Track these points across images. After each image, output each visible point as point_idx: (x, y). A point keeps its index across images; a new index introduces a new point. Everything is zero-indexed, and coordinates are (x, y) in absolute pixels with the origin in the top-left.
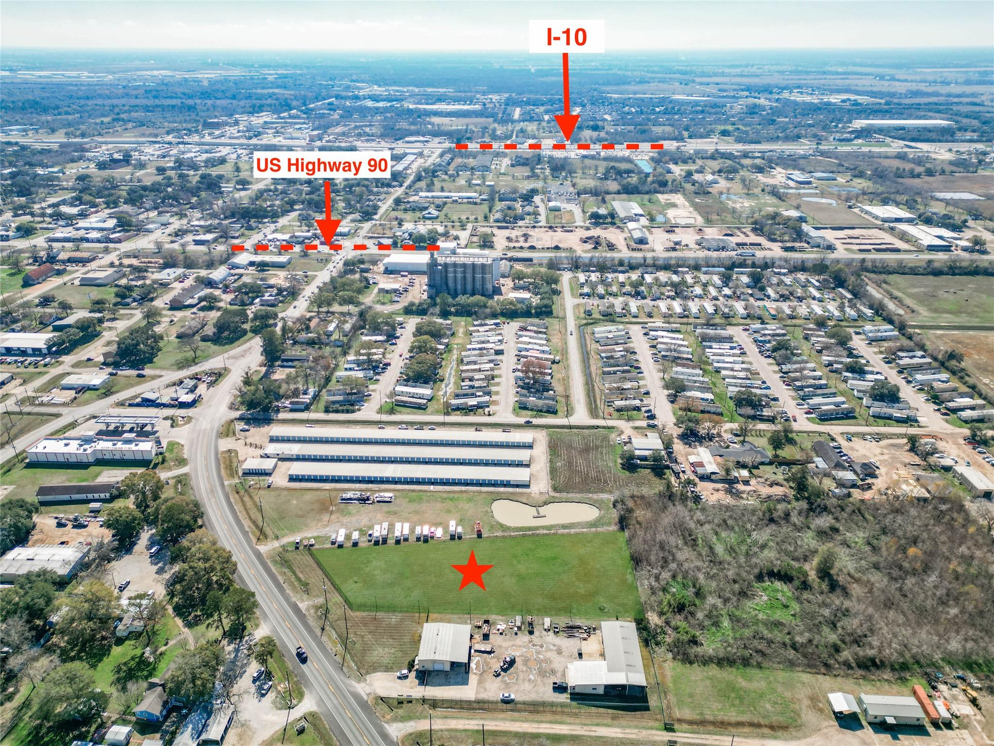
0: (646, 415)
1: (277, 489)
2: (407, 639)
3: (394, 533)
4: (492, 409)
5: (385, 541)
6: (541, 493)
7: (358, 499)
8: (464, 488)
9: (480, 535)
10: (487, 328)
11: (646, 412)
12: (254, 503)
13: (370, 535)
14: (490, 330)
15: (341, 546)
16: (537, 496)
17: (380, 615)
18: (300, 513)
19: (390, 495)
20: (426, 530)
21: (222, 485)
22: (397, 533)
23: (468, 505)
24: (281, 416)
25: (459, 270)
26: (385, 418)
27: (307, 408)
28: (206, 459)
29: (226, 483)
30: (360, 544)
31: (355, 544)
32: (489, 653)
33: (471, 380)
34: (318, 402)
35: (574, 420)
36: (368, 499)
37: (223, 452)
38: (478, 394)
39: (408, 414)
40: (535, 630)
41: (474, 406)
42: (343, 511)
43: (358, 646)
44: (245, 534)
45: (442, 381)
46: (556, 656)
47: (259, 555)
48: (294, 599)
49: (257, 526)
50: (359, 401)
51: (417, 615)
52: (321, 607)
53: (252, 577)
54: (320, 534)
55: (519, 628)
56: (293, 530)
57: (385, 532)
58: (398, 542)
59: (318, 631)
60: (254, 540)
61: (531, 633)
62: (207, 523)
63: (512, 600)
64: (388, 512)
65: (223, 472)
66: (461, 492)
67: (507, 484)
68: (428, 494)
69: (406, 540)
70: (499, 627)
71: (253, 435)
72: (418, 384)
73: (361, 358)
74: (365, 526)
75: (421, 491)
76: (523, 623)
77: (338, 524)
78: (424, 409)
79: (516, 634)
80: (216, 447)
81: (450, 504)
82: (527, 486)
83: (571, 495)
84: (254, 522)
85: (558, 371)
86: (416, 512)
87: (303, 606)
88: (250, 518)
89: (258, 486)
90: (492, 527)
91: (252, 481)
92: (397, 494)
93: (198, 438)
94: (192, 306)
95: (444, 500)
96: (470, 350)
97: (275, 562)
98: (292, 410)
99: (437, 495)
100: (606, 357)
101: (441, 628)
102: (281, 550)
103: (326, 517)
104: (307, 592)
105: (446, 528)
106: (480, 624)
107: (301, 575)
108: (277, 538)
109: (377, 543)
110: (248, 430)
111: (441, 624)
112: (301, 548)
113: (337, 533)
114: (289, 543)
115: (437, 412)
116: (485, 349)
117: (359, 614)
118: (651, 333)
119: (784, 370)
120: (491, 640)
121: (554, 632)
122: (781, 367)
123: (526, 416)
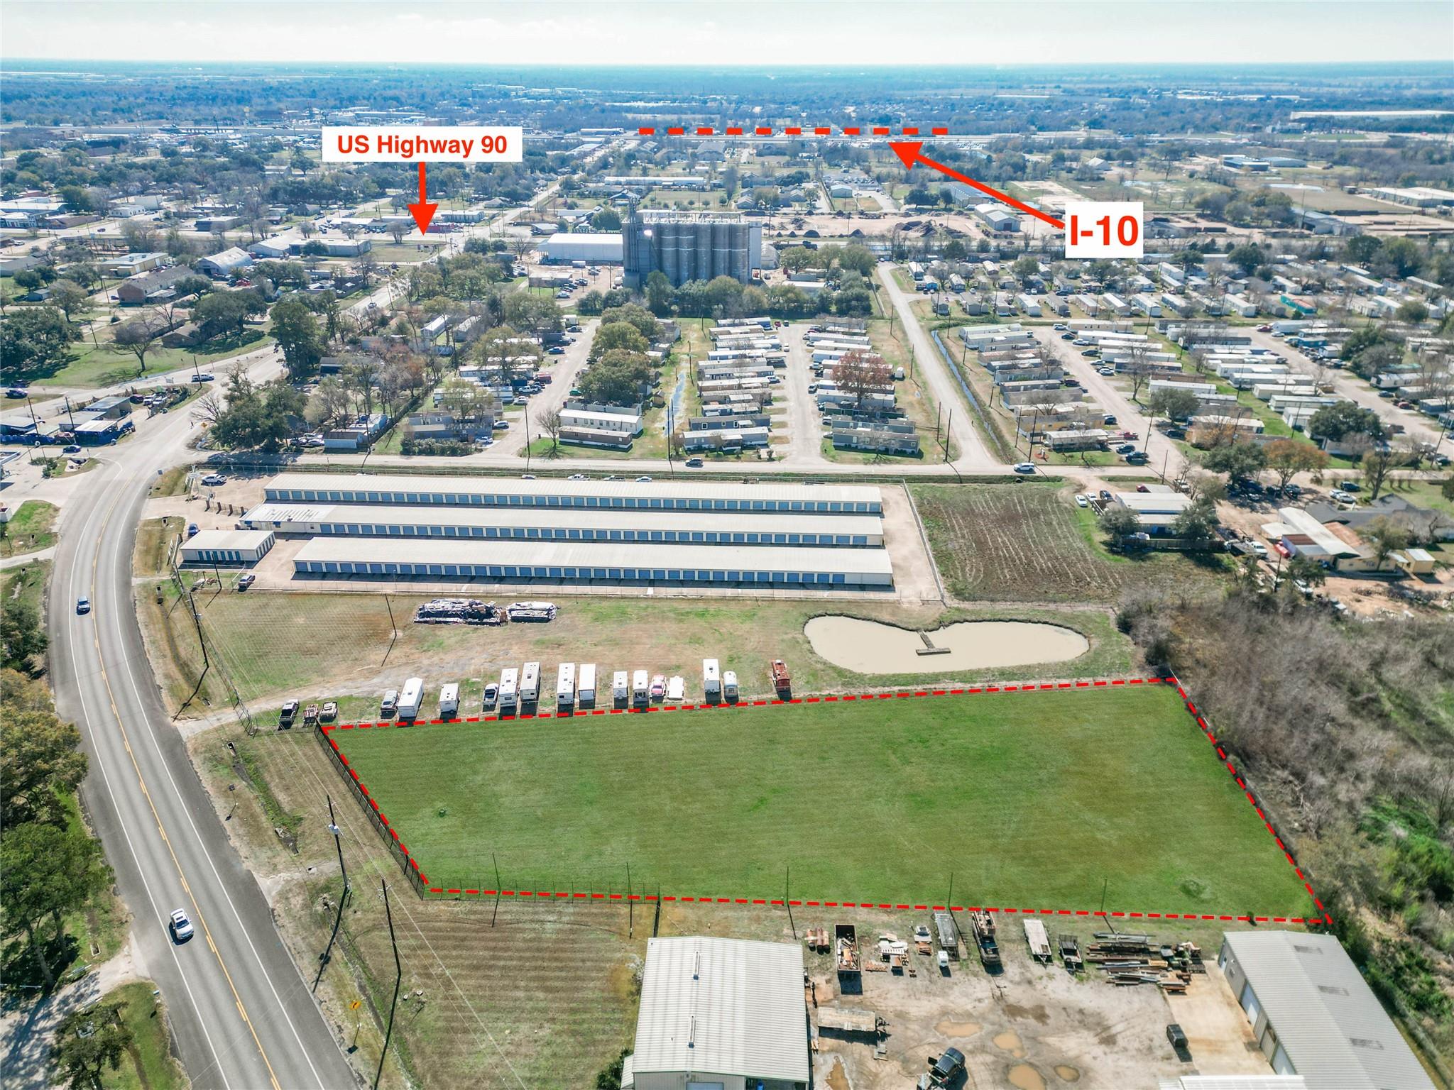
0: (1124, 456)
1: (263, 593)
2: (592, 990)
3: (554, 688)
4: (776, 449)
5: (530, 707)
6: (924, 602)
7: (464, 615)
8: (728, 592)
9: (784, 693)
10: (746, 329)
11: (1121, 451)
12: (197, 623)
13: (490, 694)
14: (752, 331)
15: (407, 721)
16: (917, 607)
17: (510, 909)
18: (311, 644)
19: (547, 605)
20: (641, 680)
21: (126, 585)
22: (564, 688)
23: (747, 626)
24: (303, 459)
25: (686, 238)
26: (536, 463)
27: (363, 446)
28: (102, 535)
29: (136, 581)
30: (462, 716)
31: (449, 716)
32: (872, 1038)
33: (724, 400)
34: (390, 437)
35: (963, 467)
36: (489, 613)
37: (149, 523)
38: (741, 423)
39: (589, 457)
40: (1003, 957)
41: (735, 443)
42: (422, 640)
43: (430, 1016)
44: (150, 690)
45: (662, 405)
46: (1099, 1050)
47: (173, 745)
48: (248, 865)
49: (188, 675)
50: (480, 436)
51: (624, 910)
52: (326, 889)
53: (137, 799)
54: (355, 693)
55: (953, 953)
57: (529, 685)
58: (565, 709)
59: (306, 968)
60: (171, 706)
61: (994, 968)
62: (55, 669)
63: (910, 862)
64: (538, 642)
65: (136, 559)
66: (723, 599)
67: (836, 582)
68: (643, 604)
69: (588, 704)
70: (885, 947)
71: (231, 491)
72: (611, 406)
73: (489, 368)
74: (478, 673)
75: (623, 598)
76: (959, 934)
77: (409, 669)
78: (626, 450)
79: (945, 971)
80: (136, 512)
81: (697, 625)
82: (889, 587)
83: (1000, 607)
84: (183, 666)
85: (905, 392)
86: (614, 643)
87: (268, 885)
88: (176, 657)
89: (215, 587)
90: (815, 674)
91: (202, 576)
92: (562, 603)
93: (97, 496)
94: (162, 301)
95: (681, 616)
96: (714, 358)
97: (215, 761)
98: (329, 451)
99: (664, 606)
100: (1001, 368)
101: (706, 955)
102: (240, 730)
103: (376, 654)
104: (291, 843)
105: (693, 676)
106: (825, 938)
107: (282, 797)
108: (236, 702)
109: (508, 712)
110: (220, 483)
111: (706, 941)
112: (299, 724)
113: (401, 687)
114: (267, 713)
115: (654, 455)
116: (745, 356)
117: (441, 908)
118: (1081, 333)
119: (1382, 385)
120: (867, 994)
121: (1068, 964)
122: (1374, 380)
123: (855, 461)
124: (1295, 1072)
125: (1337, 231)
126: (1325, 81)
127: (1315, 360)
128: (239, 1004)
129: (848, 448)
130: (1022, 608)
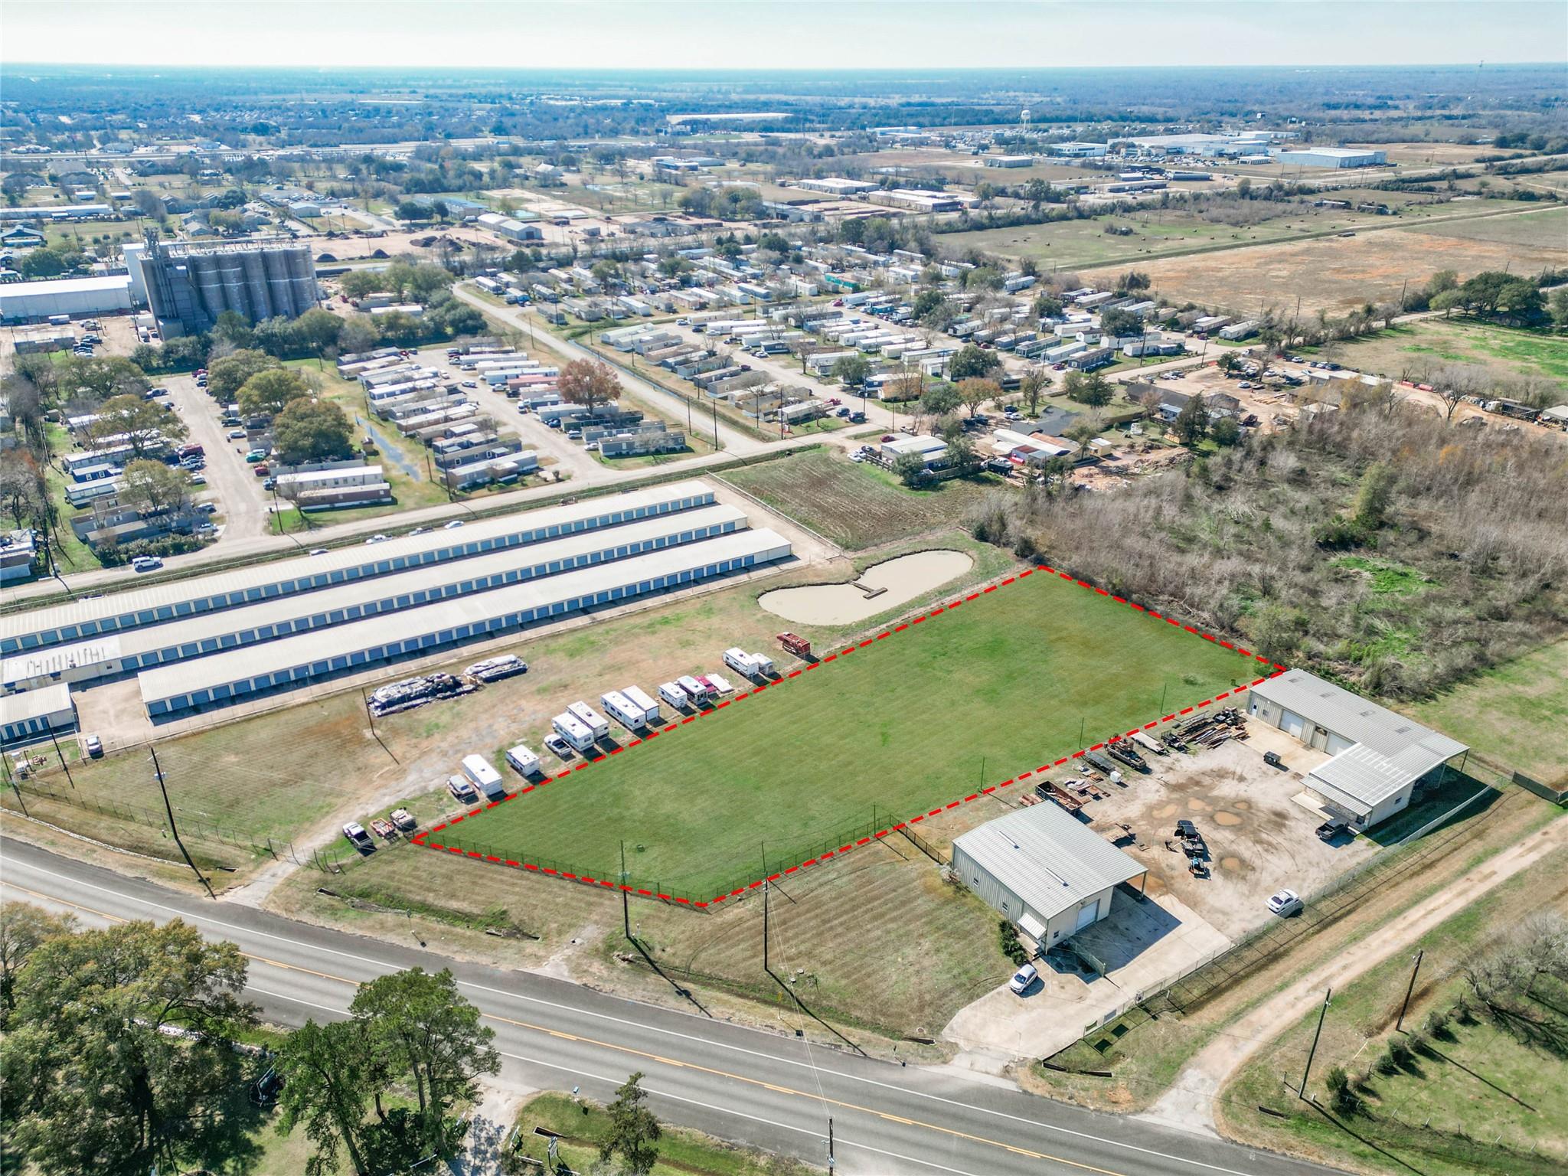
0: (847, 418)
1: (131, 750)
4: (554, 470)
5: (606, 743)
6: (830, 561)
7: (430, 692)
8: (668, 598)
9: (810, 659)
11: (841, 415)
12: (84, 806)
13: (555, 746)
15: (498, 797)
16: (828, 566)
17: (792, 885)
18: (279, 775)
20: (695, 684)
22: (628, 715)
25: (232, 271)
26: (307, 537)
27: (41, 569)
30: (549, 774)
31: (537, 777)
32: (1129, 840)
33: (450, 435)
34: (63, 553)
36: (455, 684)
38: (496, 451)
40: (1144, 762)
41: (511, 472)
42: (411, 729)
43: (829, 981)
44: (132, 885)
45: (374, 453)
46: (1243, 786)
47: (252, 917)
48: (501, 968)
49: (159, 854)
50: (195, 525)
51: (879, 846)
52: (611, 948)
53: (290, 976)
54: (405, 794)
56: (306, 817)
57: (597, 721)
58: (643, 732)
59: (678, 1006)
60: (191, 889)
61: (1145, 770)
64: (542, 690)
67: (747, 565)
69: (659, 720)
70: (1075, 787)
72: (326, 462)
73: (109, 451)
75: (574, 630)
77: (433, 757)
78: (394, 503)
79: (1122, 785)
81: (672, 631)
82: (791, 558)
84: (140, 849)
86: (616, 667)
87: (554, 966)
89: (55, 763)
92: (520, 652)
95: (649, 628)
96: (382, 396)
97: (326, 910)
100: (677, 363)
101: (1004, 831)
102: (315, 874)
103: (376, 757)
107: (453, 906)
109: (591, 754)
112: (381, 844)
113: (465, 768)
114: (328, 848)
116: (418, 388)
118: (710, 324)
119: (959, 333)
120: (1095, 819)
121: (1180, 749)
122: (951, 331)
123: (639, 466)
124: (1353, 743)
125: (807, 218)
126: (661, 86)
127: (896, 323)
128: (658, 1058)
129: (620, 455)
130: (902, 545)
